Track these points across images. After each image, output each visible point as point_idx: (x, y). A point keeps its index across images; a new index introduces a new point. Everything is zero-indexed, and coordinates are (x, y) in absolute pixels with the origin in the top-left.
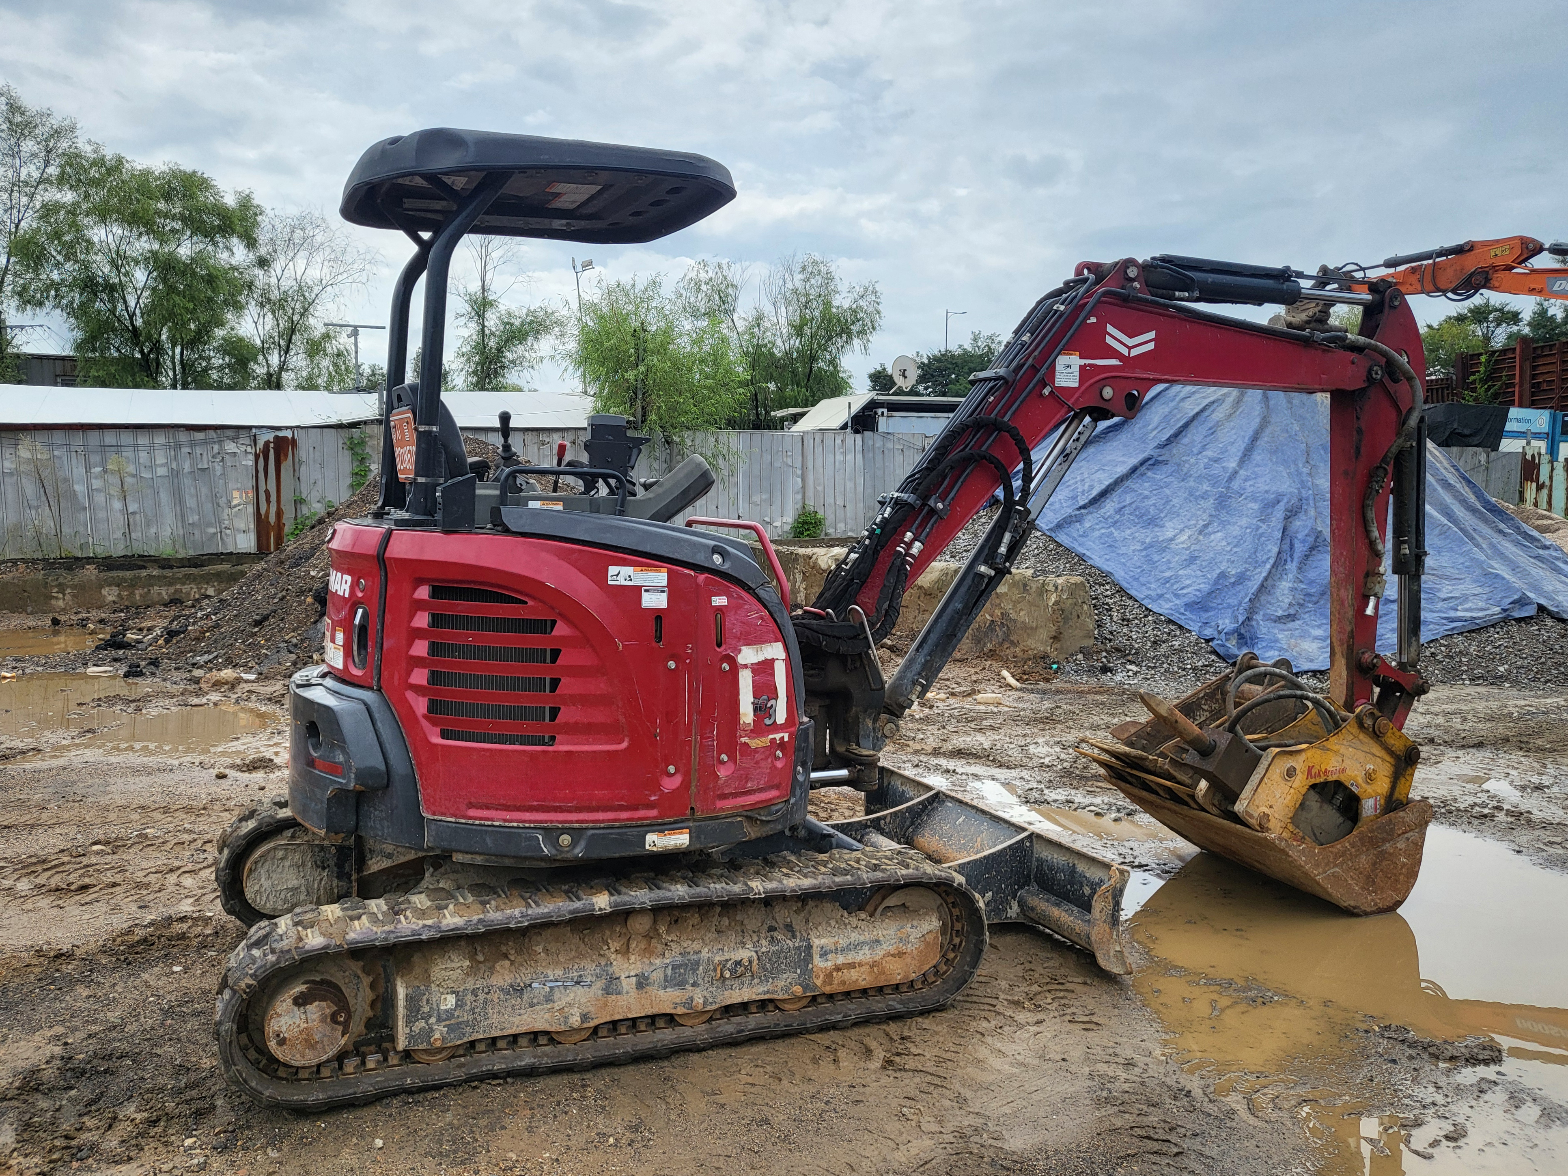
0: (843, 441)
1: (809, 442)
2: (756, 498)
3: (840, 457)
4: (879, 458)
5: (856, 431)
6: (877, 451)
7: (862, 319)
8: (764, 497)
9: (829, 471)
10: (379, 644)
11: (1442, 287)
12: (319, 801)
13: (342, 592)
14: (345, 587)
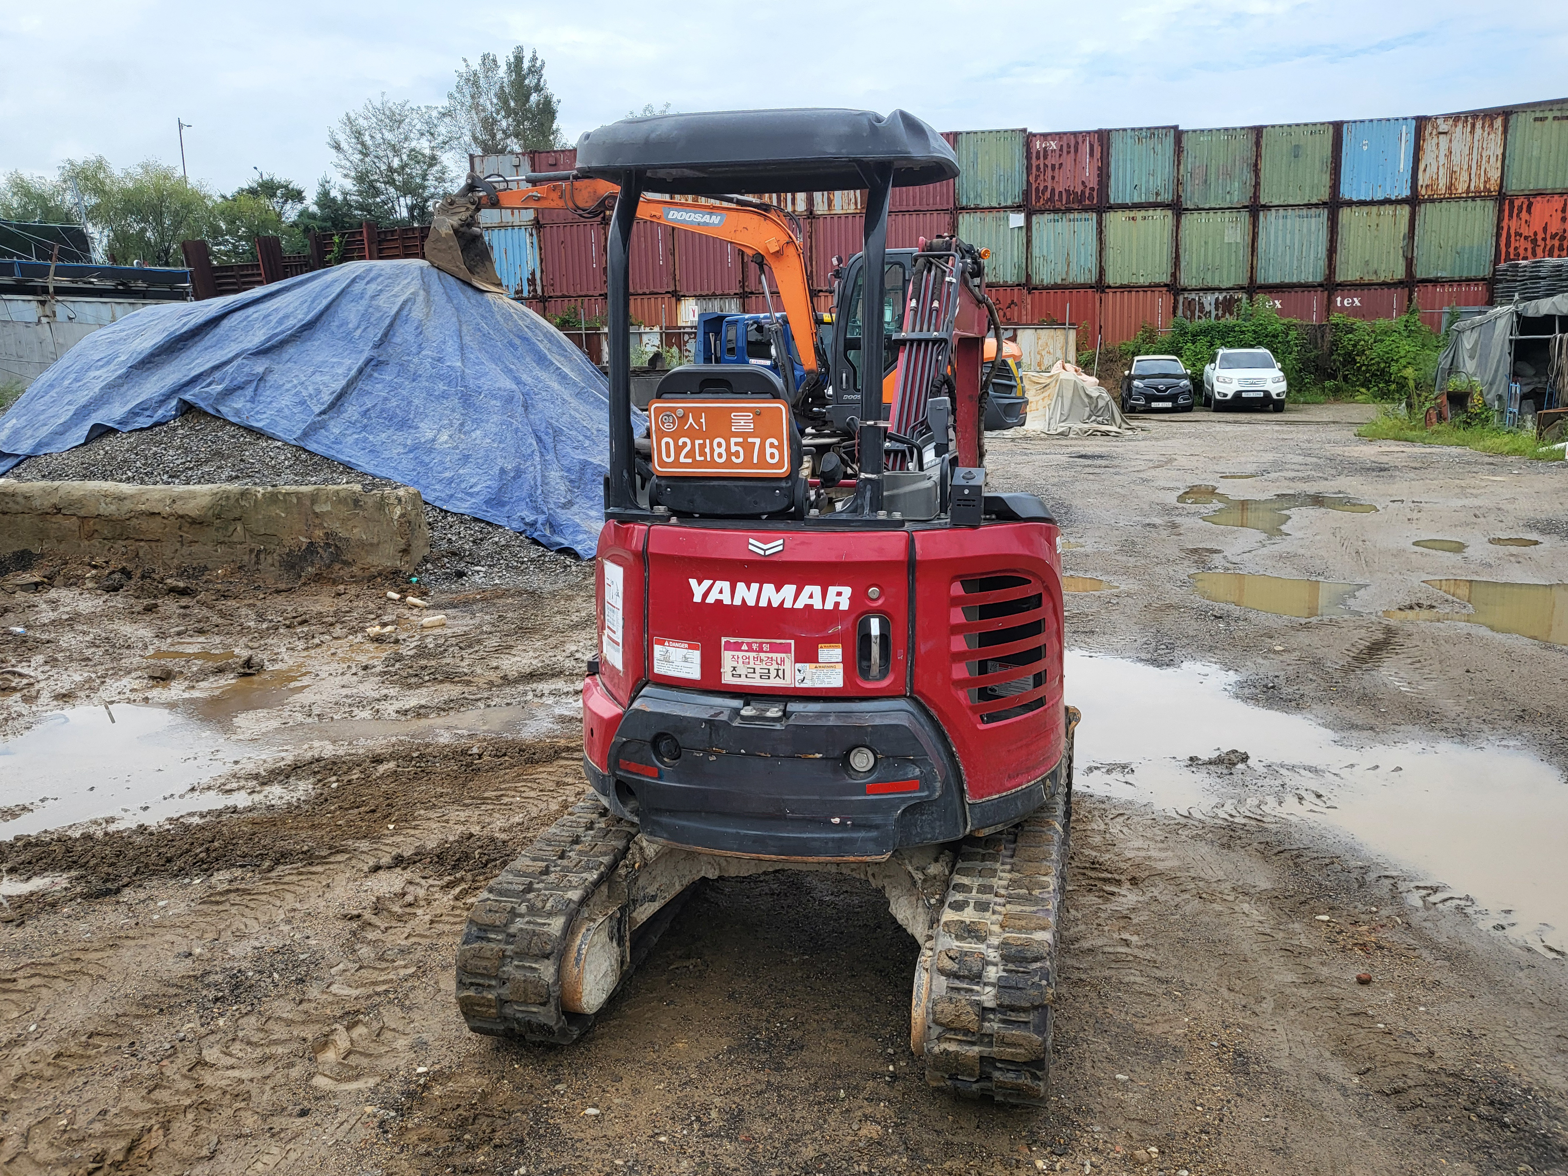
10: (912, 649)
11: (580, 206)
12: (877, 827)
13: (829, 606)
14: (838, 599)
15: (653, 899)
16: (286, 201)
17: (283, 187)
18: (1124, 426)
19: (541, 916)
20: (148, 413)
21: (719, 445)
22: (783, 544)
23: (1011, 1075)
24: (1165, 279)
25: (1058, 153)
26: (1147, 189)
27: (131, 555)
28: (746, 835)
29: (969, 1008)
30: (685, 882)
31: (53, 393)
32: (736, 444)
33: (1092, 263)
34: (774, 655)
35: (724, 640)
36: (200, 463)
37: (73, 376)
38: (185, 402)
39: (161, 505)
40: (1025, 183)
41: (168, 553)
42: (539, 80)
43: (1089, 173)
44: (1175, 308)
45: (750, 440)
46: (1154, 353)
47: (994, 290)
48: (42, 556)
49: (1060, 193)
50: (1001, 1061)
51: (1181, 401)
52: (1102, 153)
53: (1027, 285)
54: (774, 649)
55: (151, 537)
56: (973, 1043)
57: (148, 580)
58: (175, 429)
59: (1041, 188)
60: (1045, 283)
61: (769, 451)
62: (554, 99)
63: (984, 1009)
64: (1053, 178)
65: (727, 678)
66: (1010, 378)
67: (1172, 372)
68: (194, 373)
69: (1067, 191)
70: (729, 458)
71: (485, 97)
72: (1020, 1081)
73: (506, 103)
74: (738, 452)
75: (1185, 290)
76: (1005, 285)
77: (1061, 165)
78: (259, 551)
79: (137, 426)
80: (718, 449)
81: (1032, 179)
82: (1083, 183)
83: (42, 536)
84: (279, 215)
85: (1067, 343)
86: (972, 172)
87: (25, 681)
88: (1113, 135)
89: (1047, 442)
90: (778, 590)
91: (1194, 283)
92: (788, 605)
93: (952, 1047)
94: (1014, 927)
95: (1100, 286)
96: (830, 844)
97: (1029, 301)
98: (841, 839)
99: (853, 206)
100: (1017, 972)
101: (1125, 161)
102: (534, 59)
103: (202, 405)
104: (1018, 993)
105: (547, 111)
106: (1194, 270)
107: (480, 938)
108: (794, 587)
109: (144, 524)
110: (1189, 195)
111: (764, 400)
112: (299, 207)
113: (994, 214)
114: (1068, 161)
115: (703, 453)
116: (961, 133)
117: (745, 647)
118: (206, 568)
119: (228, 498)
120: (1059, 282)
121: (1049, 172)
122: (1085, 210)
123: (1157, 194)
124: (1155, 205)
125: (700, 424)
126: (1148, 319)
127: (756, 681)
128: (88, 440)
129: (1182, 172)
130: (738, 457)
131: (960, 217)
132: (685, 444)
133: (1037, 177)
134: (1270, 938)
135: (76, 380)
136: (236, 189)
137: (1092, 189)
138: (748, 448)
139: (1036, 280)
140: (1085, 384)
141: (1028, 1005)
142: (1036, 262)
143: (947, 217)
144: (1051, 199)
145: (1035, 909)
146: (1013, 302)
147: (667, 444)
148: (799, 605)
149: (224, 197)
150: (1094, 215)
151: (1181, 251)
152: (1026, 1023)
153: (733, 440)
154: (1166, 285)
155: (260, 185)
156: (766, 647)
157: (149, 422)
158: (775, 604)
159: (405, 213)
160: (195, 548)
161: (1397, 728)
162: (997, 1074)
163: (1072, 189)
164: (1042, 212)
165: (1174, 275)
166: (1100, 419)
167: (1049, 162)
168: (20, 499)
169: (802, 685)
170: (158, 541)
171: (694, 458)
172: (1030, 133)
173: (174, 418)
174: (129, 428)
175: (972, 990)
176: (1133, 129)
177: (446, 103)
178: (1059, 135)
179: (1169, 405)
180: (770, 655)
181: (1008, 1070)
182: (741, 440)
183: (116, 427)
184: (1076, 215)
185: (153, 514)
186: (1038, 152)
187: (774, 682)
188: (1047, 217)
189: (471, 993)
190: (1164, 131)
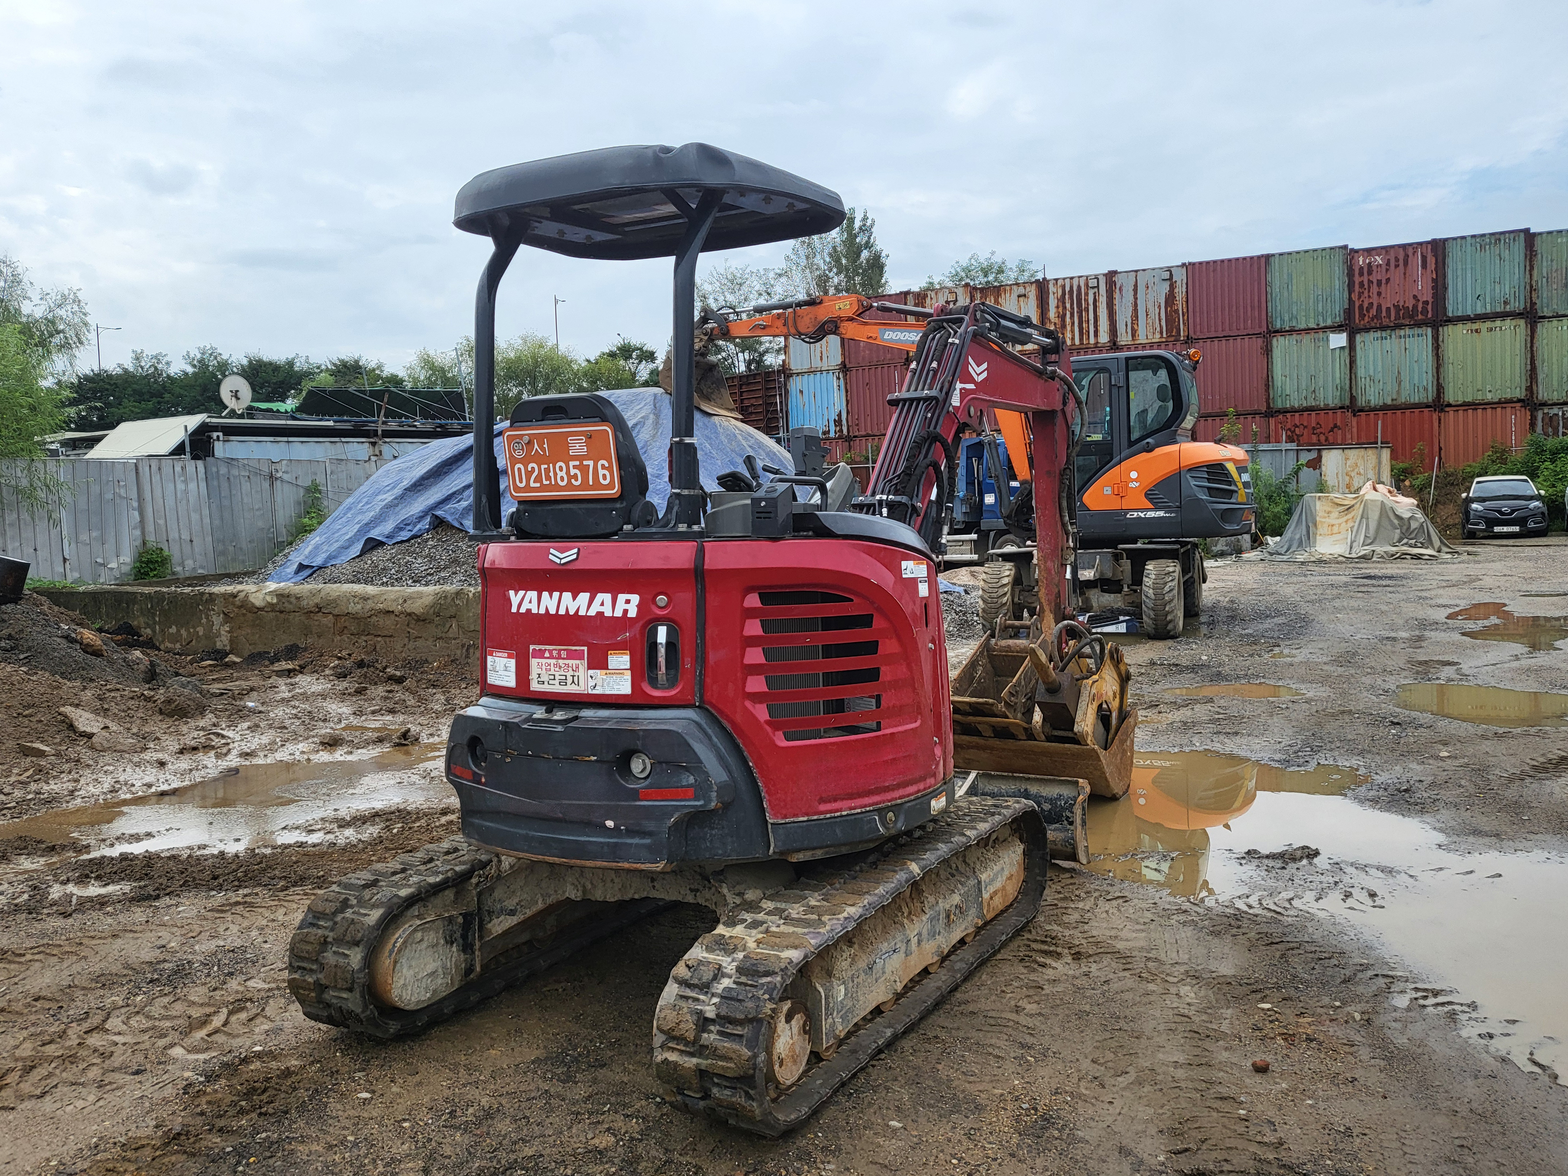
0: (183, 468)
1: (144, 470)
2: (84, 537)
3: (181, 486)
4: (225, 485)
5: (195, 457)
6: (221, 478)
7: (62, 331)
8: (94, 534)
9: (170, 502)
10: (702, 659)
11: (802, 331)
12: (650, 834)
13: (618, 613)
14: (627, 606)
15: (512, 913)
16: (641, 361)
17: (638, 349)
18: (1445, 549)
19: (366, 908)
20: (409, 528)
21: (561, 469)
22: (578, 553)
23: (727, 1092)
24: (1519, 393)
25: (1384, 267)
26: (1493, 299)
27: (369, 648)
28: (533, 837)
29: (689, 1017)
30: (549, 901)
31: (349, 515)
32: (575, 467)
33: (1427, 380)
34: (570, 662)
35: (532, 647)
36: (440, 569)
37: (365, 500)
38: (437, 517)
39: (395, 604)
40: (1347, 301)
41: (399, 647)
42: (869, 238)
43: (1422, 287)
44: (1533, 425)
45: (585, 463)
46: (1503, 474)
47: (1313, 413)
48: (305, 649)
49: (1388, 309)
50: (720, 1076)
51: (1531, 525)
52: (1436, 263)
53: (1352, 407)
54: (571, 655)
55: (386, 633)
56: (692, 1055)
57: (372, 669)
58: (427, 540)
59: (1366, 305)
60: (1372, 404)
61: (601, 472)
62: (883, 254)
63: (706, 1019)
64: (1379, 294)
65: (535, 686)
66: (1230, 483)
67: (1520, 494)
68: (451, 492)
69: (1396, 307)
70: (569, 481)
71: (818, 257)
72: (734, 1099)
73: (838, 261)
74: (576, 475)
75: (1544, 404)
76: (1327, 409)
77: (1388, 280)
78: (469, 646)
79: (399, 539)
80: (560, 473)
81: (1355, 297)
82: (1415, 297)
83: (307, 631)
84: (634, 375)
85: (1380, 463)
86: (1286, 294)
87: (223, 741)
88: (1449, 245)
89: (1344, 566)
90: (574, 598)
91: (1555, 397)
92: (582, 613)
93: (673, 1057)
94: (767, 944)
95: (1439, 404)
96: (606, 849)
97: (1354, 424)
98: (616, 844)
99: (1158, 335)
100: (746, 985)
101: (1464, 270)
102: (865, 218)
103: (450, 519)
104: (737, 1004)
105: (877, 265)
106: (1555, 383)
107: (312, 925)
108: (587, 595)
109: (382, 621)
110: (1545, 301)
111: (595, 424)
112: (651, 366)
113: (1313, 335)
114: (1396, 275)
115: (548, 478)
116: (1273, 255)
117: (547, 655)
118: (426, 661)
119: (446, 597)
120: (1389, 402)
121: (1375, 289)
122: (1419, 325)
123: (1505, 303)
124: (1503, 315)
125: (543, 450)
126: (1499, 438)
127: (557, 688)
128: (363, 553)
129: (1535, 278)
130: (577, 480)
131: (1274, 341)
132: (533, 468)
133: (1360, 294)
134: (1187, 1019)
135: (367, 503)
136: (598, 354)
137: (1426, 303)
138: (584, 469)
139: (1361, 402)
140: (1395, 506)
141: (743, 1017)
142: (1361, 383)
143: (1260, 341)
144: (1378, 316)
145: (806, 930)
146: (1335, 426)
147: (519, 469)
148: (592, 612)
149: (588, 361)
150: (1429, 330)
151: (1538, 363)
152: (741, 1036)
153: (572, 464)
154: (1519, 401)
155: (619, 349)
156: (564, 654)
157: (409, 534)
158: (572, 612)
159: (743, 368)
160: (420, 643)
161: (1532, 836)
162: (715, 1090)
163: (1401, 304)
164: (1367, 330)
165: (1530, 389)
166: (1413, 542)
167: (1374, 278)
168: (293, 600)
169: (595, 692)
170: (391, 636)
171: (541, 482)
172: (1352, 250)
173: (428, 531)
174: (394, 541)
175: (697, 1000)
176: (1473, 236)
177: (783, 265)
178: (1386, 249)
179: (1516, 529)
180: (567, 662)
181: (726, 1087)
182: (577, 463)
183: (384, 540)
184: (1408, 331)
185: (389, 612)
186: (1361, 268)
187: (571, 689)
188: (1372, 335)
189: (296, 976)
190: (1512, 236)
